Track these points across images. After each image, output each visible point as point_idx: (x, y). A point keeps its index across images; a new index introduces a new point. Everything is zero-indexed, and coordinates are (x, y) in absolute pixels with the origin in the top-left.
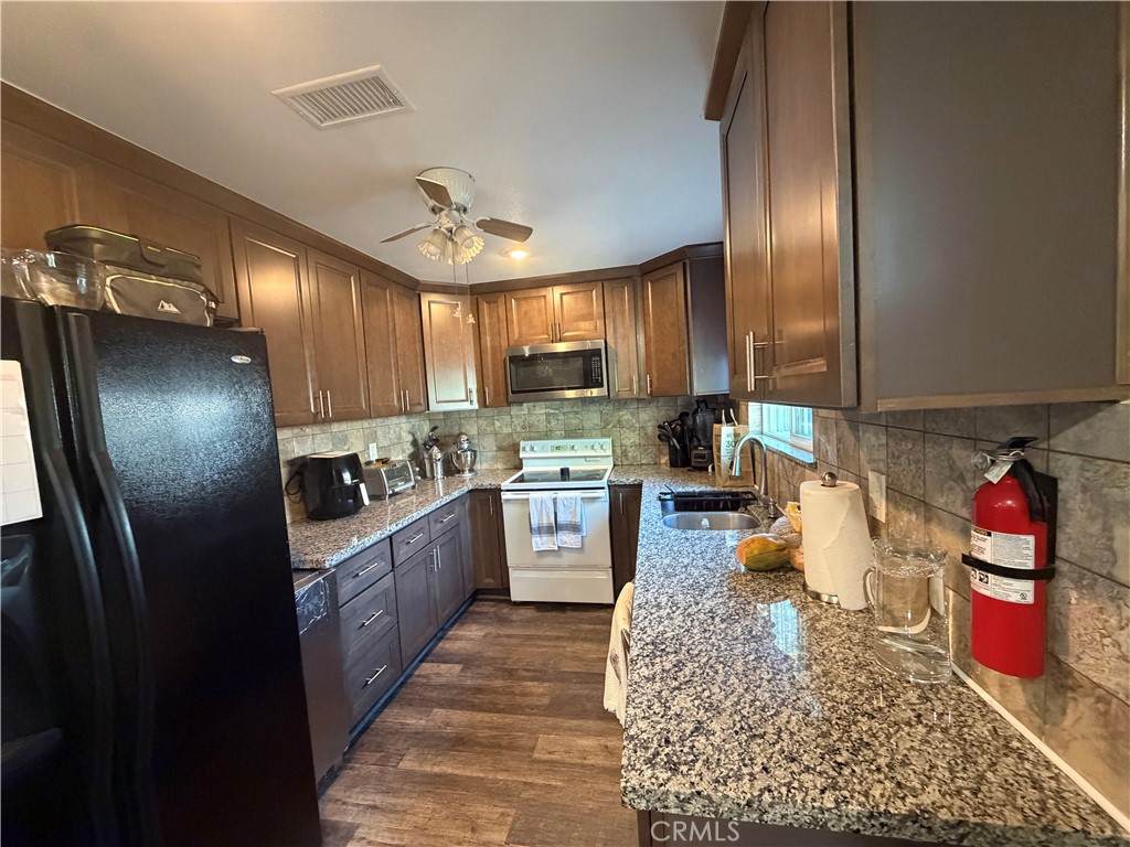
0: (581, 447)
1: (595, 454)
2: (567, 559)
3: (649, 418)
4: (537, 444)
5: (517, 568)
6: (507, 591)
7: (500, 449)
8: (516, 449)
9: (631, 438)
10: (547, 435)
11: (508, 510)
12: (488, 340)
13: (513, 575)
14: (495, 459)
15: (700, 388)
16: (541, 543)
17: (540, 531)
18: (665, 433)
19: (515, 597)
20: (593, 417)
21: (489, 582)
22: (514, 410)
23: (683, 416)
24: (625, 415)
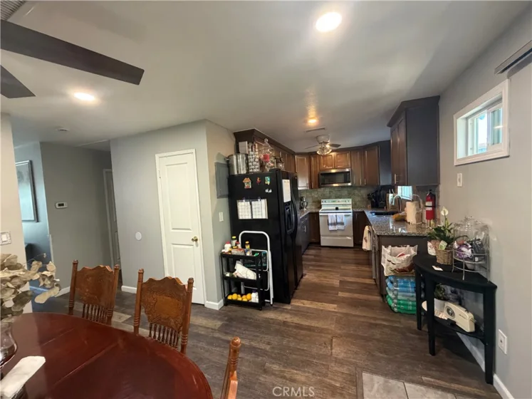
0: (341, 201)
1: (346, 204)
2: (339, 233)
3: (364, 192)
4: (327, 200)
5: (323, 236)
6: (319, 243)
7: (313, 202)
8: (320, 202)
9: (358, 199)
10: (329, 198)
11: (321, 219)
12: (313, 169)
13: (322, 238)
14: (312, 205)
15: (382, 183)
16: (331, 228)
17: (332, 224)
18: (369, 197)
19: (322, 244)
20: (345, 192)
21: (313, 240)
22: (319, 190)
23: (377, 191)
24: (356, 192)
